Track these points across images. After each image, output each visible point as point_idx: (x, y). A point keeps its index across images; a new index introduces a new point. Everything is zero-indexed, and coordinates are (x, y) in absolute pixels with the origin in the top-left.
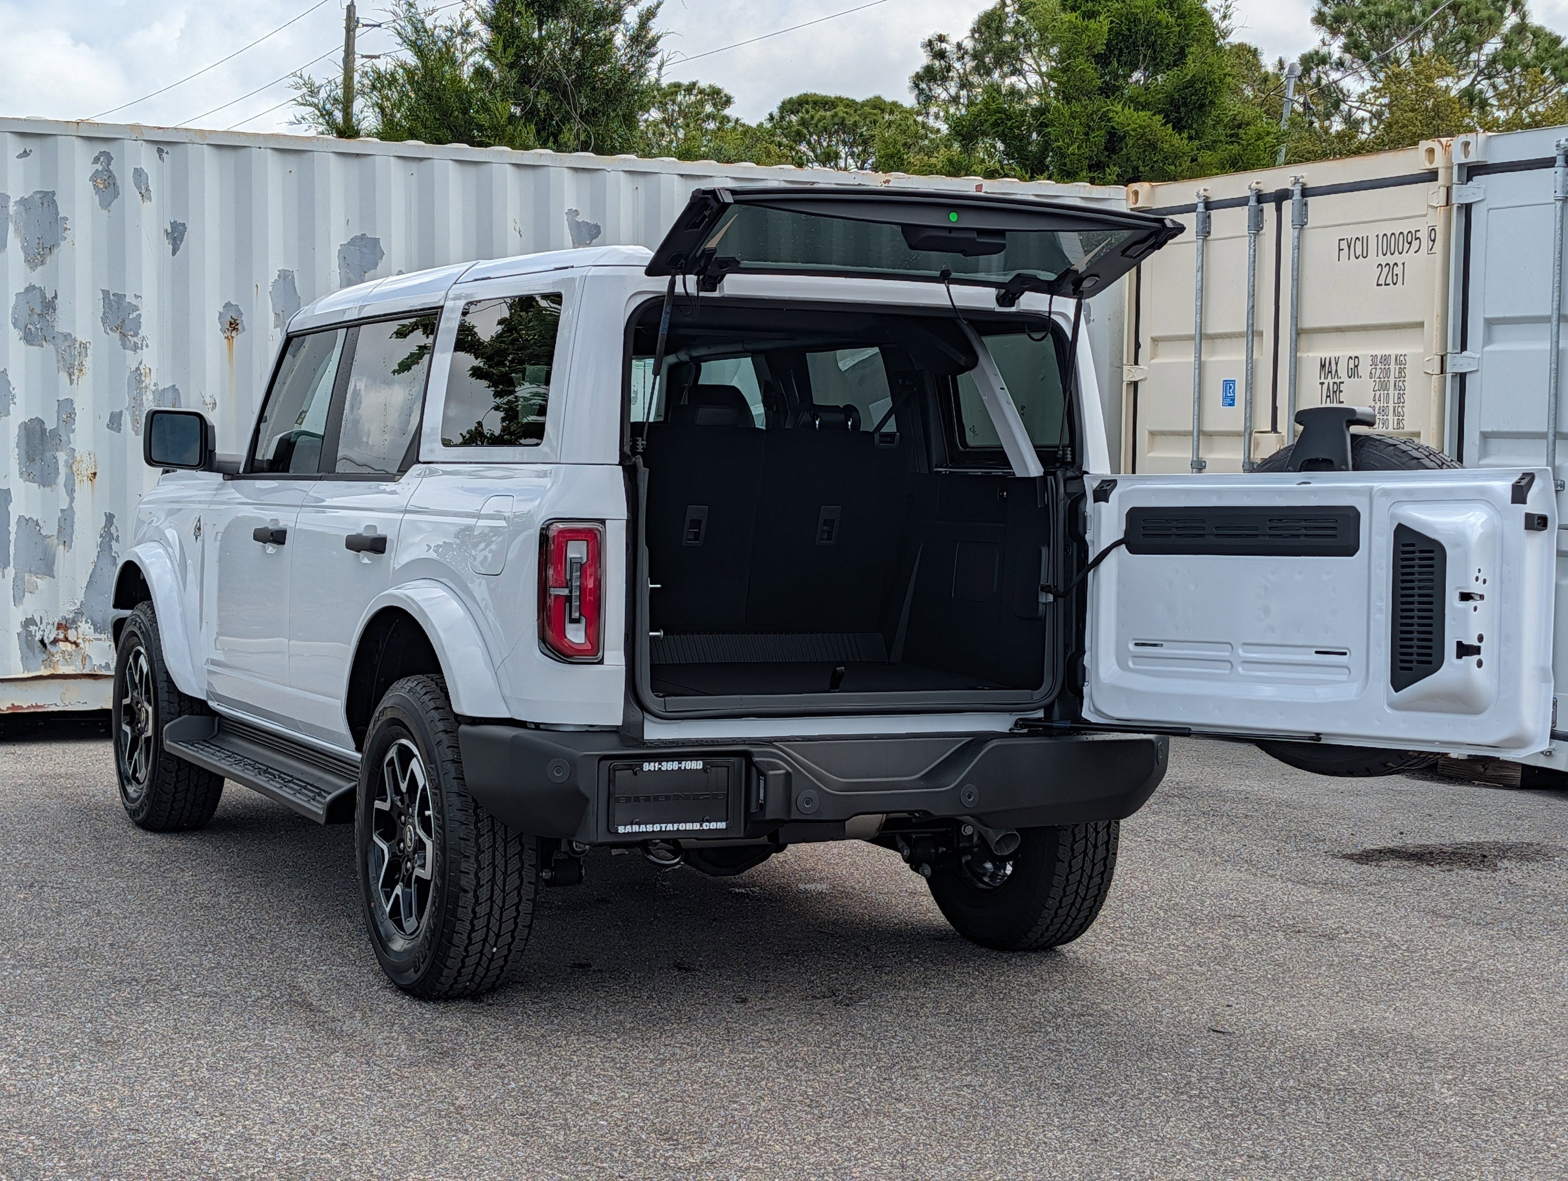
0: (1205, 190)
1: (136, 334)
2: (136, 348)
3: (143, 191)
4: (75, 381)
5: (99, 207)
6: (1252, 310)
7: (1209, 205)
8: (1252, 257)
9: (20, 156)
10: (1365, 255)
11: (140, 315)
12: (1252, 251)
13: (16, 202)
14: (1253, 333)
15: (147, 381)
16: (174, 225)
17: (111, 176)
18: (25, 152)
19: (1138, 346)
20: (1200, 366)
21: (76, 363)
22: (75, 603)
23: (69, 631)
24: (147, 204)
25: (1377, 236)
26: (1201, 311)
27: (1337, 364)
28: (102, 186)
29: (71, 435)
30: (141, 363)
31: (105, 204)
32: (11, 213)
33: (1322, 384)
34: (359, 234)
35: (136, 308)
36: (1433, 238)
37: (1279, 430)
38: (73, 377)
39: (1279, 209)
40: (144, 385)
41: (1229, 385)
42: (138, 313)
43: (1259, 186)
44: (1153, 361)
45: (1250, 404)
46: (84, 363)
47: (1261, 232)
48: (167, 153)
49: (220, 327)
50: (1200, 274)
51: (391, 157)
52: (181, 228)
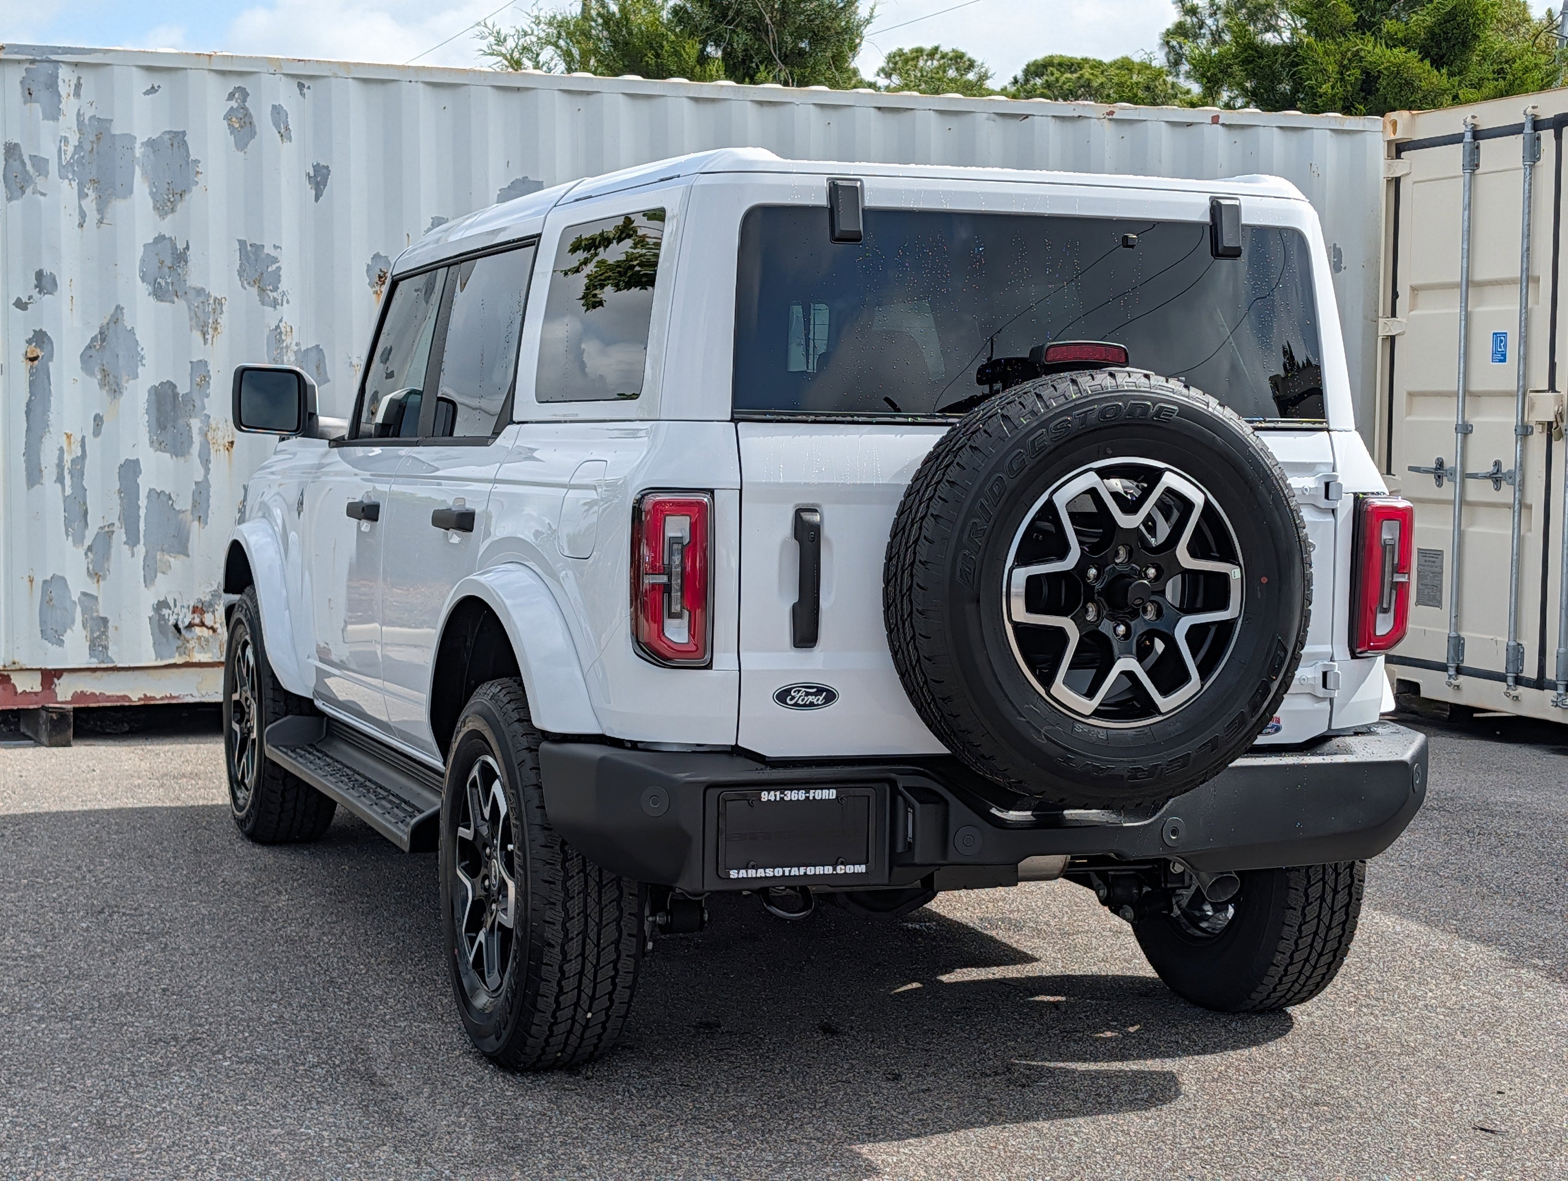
0: (1474, 117)
1: (275, 289)
2: (275, 304)
3: (282, 131)
4: (210, 341)
5: (234, 149)
6: (1527, 253)
7: (1478, 135)
8: (1527, 191)
9: (147, 93)
11: (279, 268)
12: (1527, 185)
13: (142, 144)
14: (1528, 279)
15: (288, 341)
16: (317, 168)
17: (247, 114)
18: (153, 87)
19: (1395, 295)
20: (1467, 318)
21: (211, 321)
22: (211, 585)
23: (206, 615)
24: (287, 144)
26: (1469, 254)
28: (237, 125)
29: (206, 400)
30: (281, 321)
31: (241, 145)
32: (138, 155)
34: (520, 177)
35: (275, 260)
37: (1557, 389)
38: (207, 337)
39: (1558, 137)
40: (284, 345)
41: (1499, 338)
42: (277, 265)
43: (1535, 111)
44: (1412, 313)
45: (1525, 359)
46: (219, 320)
47: (1538, 163)
48: (309, 88)
49: (368, 281)
50: (1467, 213)
51: (556, 92)
52: (325, 171)
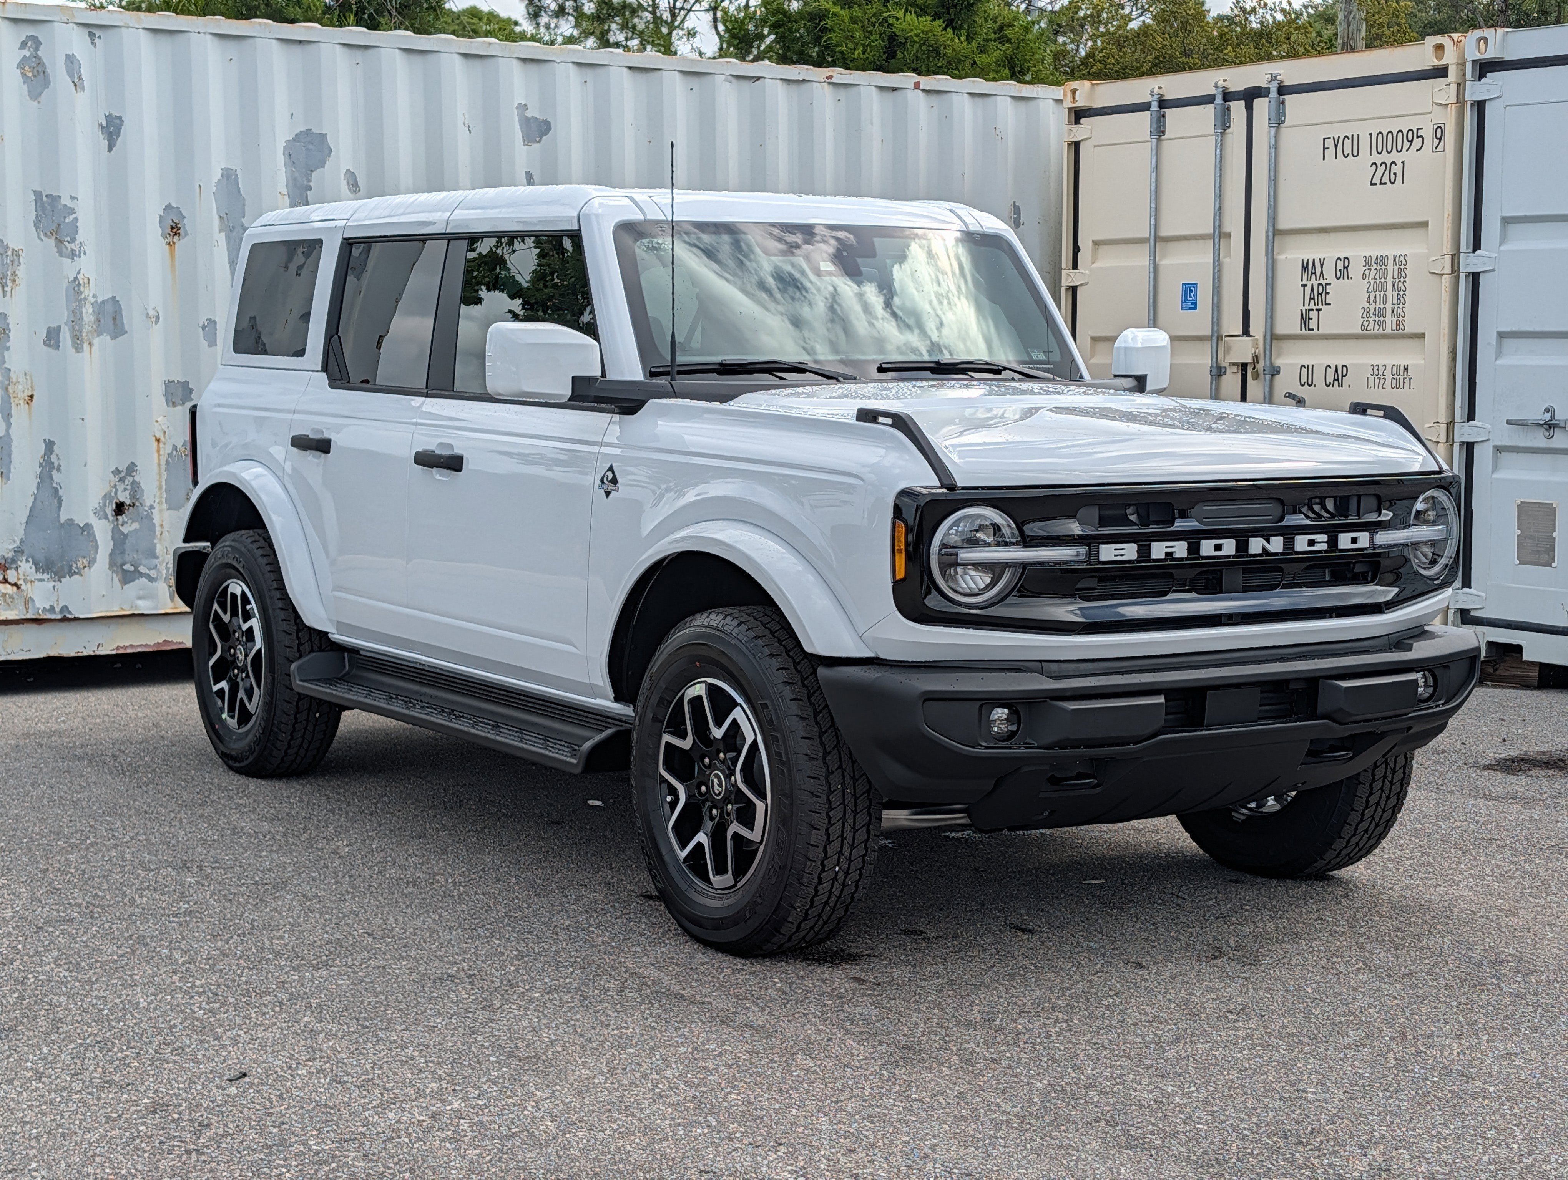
0: (1160, 88)
1: (73, 240)
2: (73, 255)
3: (76, 80)
4: (8, 294)
5: (28, 98)
6: (1219, 212)
7: (1163, 104)
8: (1218, 156)
10: (1355, 154)
11: (76, 219)
12: (1218, 150)
14: (1220, 235)
15: (86, 293)
16: (109, 118)
17: (40, 63)
19: (1076, 249)
20: (1156, 269)
21: (9, 273)
22: (14, 541)
23: (9, 572)
24: (81, 94)
25: (1371, 134)
26: (1156, 212)
27: (1322, 266)
28: (30, 75)
29: (6, 353)
30: (79, 272)
31: (35, 95)
33: (1304, 286)
34: (303, 129)
35: (72, 211)
36: (1439, 136)
37: (1251, 334)
38: (6, 289)
39: (1249, 108)
40: (83, 296)
41: (1189, 289)
42: (74, 216)
43: (1225, 84)
44: (1094, 265)
45: (1217, 307)
46: (17, 272)
47: (1228, 131)
48: (99, 37)
49: (160, 231)
50: (1154, 175)
51: (337, 46)
52: (117, 121)
